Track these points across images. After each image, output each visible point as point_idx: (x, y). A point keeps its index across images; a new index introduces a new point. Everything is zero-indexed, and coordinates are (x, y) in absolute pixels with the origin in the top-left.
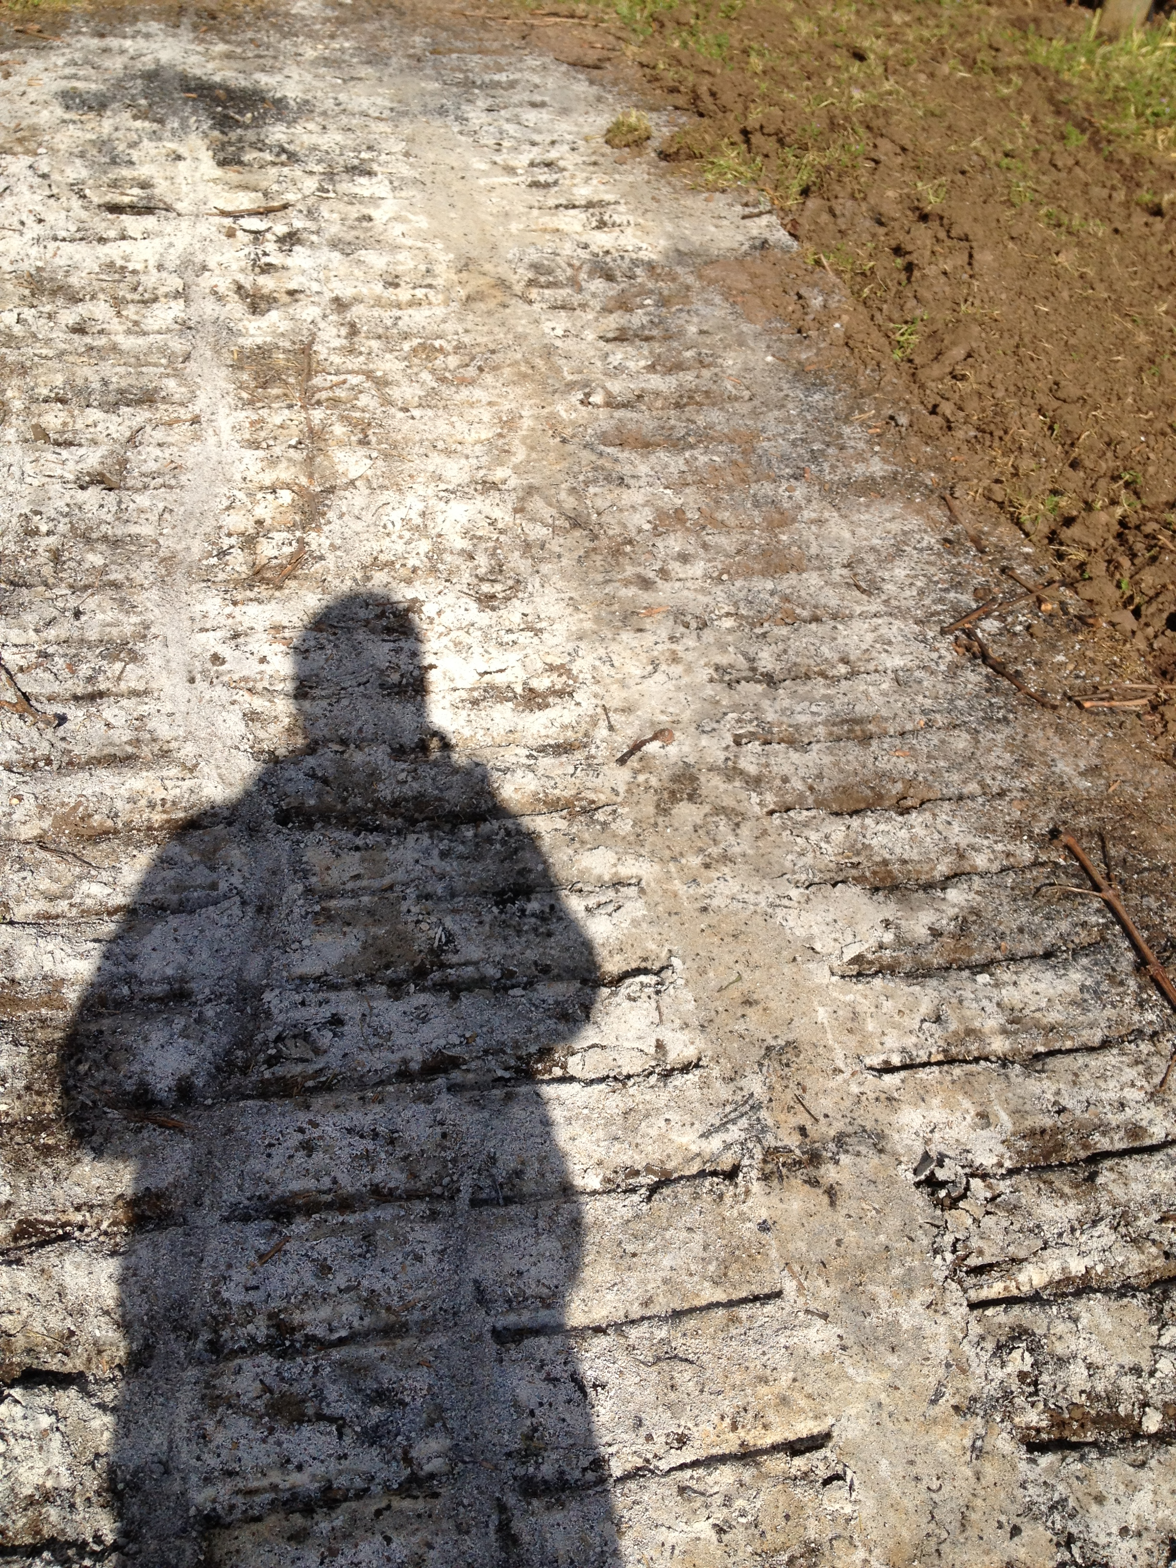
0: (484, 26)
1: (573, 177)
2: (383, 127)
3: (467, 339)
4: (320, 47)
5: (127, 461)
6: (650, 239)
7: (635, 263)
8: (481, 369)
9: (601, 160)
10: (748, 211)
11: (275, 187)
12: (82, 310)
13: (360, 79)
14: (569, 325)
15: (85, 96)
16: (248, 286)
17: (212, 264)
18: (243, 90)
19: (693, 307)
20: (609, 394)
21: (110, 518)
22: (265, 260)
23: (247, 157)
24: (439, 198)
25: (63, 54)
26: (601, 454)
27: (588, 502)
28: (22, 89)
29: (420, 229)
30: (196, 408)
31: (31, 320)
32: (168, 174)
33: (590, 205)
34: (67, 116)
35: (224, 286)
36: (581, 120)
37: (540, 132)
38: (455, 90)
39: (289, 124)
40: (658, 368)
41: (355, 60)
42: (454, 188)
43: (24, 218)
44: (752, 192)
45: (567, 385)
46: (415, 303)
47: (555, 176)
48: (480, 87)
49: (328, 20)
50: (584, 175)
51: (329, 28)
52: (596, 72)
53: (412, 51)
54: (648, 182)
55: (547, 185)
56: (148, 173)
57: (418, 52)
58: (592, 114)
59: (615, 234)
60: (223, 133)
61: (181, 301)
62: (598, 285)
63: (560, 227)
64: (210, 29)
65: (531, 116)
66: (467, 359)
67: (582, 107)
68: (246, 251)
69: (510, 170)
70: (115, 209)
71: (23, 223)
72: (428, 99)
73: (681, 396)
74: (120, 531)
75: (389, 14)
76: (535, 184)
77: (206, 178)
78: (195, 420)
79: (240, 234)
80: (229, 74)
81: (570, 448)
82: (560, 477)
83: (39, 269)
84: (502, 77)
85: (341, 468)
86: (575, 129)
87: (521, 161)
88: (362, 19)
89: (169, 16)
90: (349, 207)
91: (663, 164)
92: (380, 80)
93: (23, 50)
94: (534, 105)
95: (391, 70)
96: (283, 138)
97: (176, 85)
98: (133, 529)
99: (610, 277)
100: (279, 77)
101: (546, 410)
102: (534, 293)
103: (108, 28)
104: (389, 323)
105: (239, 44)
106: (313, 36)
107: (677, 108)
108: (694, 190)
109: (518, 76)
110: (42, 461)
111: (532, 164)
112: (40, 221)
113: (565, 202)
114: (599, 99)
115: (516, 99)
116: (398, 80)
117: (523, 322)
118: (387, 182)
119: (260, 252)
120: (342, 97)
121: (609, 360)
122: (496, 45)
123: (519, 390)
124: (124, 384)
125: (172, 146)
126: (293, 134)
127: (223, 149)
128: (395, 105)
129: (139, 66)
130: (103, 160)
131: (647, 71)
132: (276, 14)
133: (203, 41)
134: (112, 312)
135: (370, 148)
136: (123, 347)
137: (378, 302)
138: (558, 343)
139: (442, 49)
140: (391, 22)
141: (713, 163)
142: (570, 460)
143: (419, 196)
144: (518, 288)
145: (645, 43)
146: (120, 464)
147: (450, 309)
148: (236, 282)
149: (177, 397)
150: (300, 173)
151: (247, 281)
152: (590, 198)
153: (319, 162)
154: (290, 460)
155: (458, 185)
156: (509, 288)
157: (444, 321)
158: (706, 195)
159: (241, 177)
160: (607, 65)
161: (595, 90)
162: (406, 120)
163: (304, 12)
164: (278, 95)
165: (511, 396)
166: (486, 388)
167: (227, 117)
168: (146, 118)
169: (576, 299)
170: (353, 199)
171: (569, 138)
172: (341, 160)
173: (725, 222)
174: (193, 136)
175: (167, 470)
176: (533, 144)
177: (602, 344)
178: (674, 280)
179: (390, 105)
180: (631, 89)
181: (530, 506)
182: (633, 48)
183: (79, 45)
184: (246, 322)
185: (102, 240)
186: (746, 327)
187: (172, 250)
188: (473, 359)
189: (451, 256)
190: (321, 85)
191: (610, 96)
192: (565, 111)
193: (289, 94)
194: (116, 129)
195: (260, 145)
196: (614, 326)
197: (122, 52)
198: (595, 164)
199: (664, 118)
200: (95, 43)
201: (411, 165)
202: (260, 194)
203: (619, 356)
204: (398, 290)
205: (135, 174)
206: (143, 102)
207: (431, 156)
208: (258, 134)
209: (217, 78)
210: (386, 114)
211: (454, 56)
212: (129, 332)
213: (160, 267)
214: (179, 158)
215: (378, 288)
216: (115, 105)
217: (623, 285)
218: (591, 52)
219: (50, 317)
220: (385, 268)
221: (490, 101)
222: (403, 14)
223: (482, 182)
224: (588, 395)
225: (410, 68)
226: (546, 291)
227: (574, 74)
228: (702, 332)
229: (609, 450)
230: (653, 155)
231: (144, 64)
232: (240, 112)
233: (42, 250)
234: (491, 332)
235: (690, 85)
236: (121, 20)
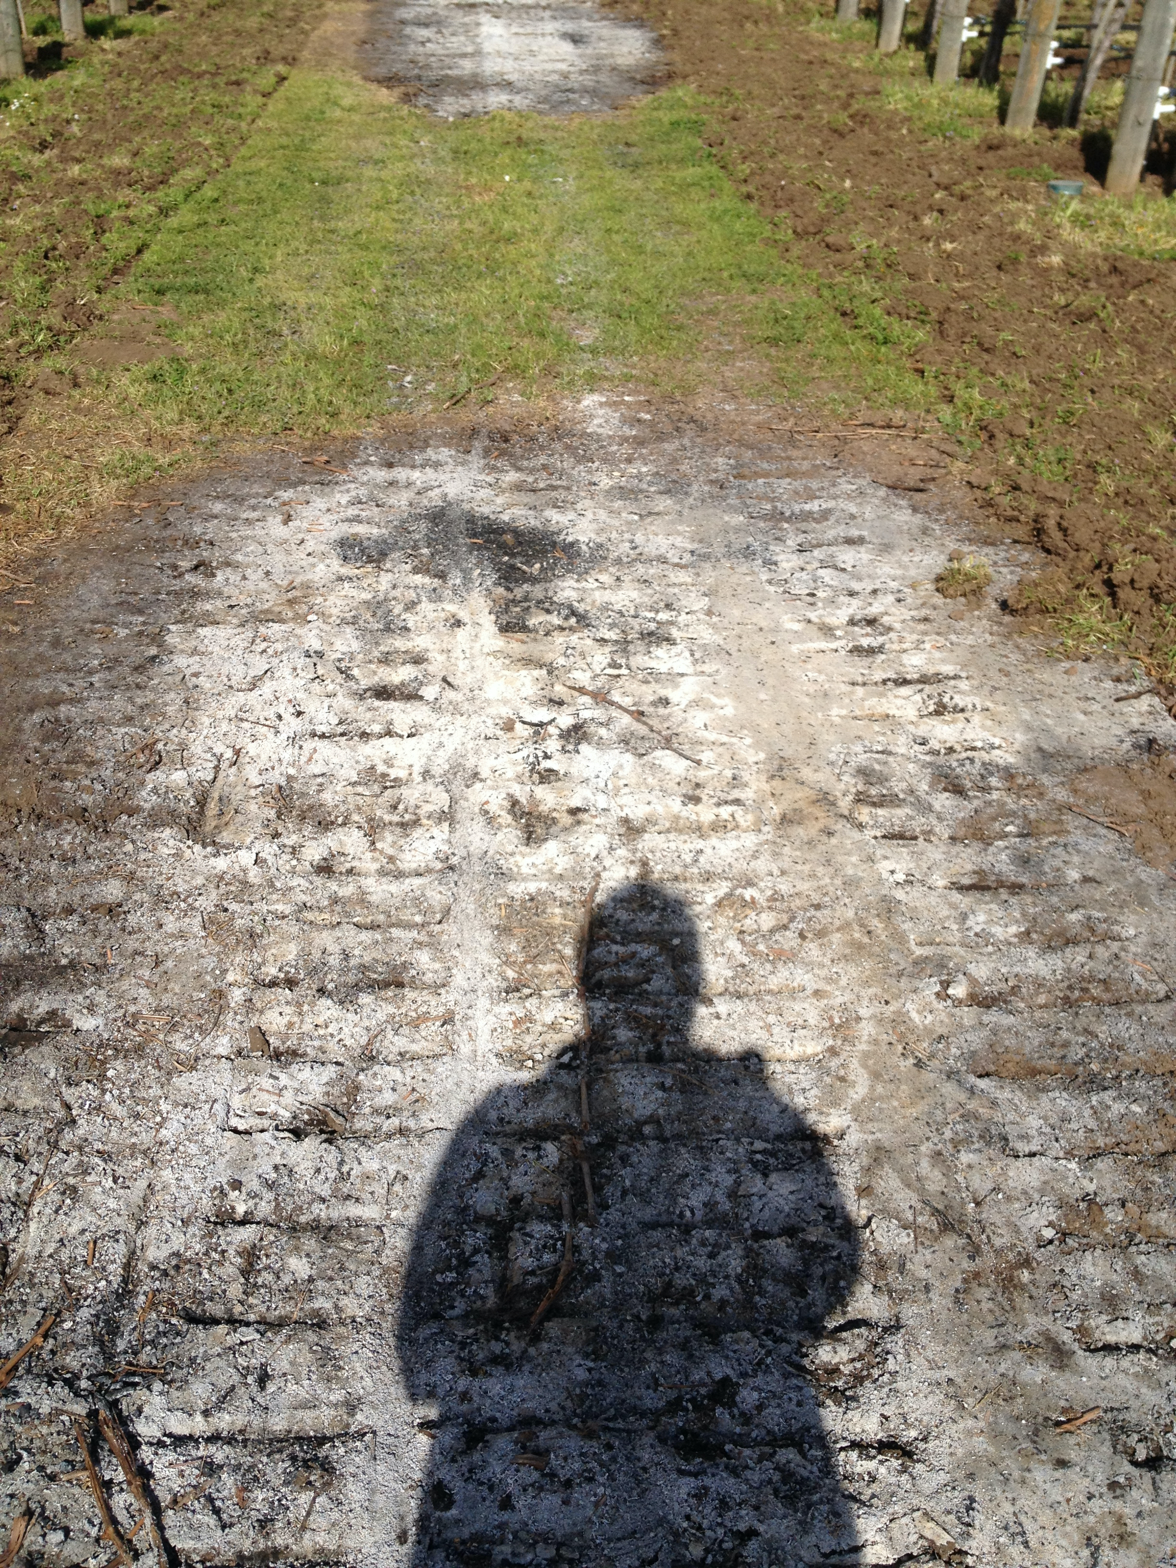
0: (792, 442)
1: (901, 640)
2: (683, 577)
3: (784, 887)
4: (616, 474)
5: (357, 1088)
6: (1003, 731)
7: (989, 768)
8: (802, 936)
9: (933, 614)
10: (1122, 688)
11: (562, 661)
12: (331, 841)
13: (658, 514)
14: (912, 865)
15: (366, 543)
16: (523, 801)
17: (485, 773)
18: (533, 531)
19: (1071, 839)
20: (973, 981)
21: (325, 1190)
22: (546, 764)
23: (532, 622)
24: (746, 673)
25: (348, 491)
26: (972, 1091)
27: (960, 1178)
28: (300, 536)
29: (725, 718)
30: (449, 997)
31: (271, 860)
32: (444, 646)
33: (924, 680)
34: (345, 571)
35: (497, 804)
36: (905, 559)
37: (860, 579)
38: (762, 524)
39: (582, 576)
40: (1034, 936)
41: (652, 489)
42: (763, 659)
43: (282, 711)
44: (1123, 660)
45: (916, 963)
46: (719, 827)
47: (881, 639)
48: (788, 520)
49: (625, 439)
50: (915, 637)
51: (626, 450)
52: (918, 496)
53: (714, 476)
54: (992, 646)
55: (871, 651)
56: (423, 645)
57: (721, 476)
58: (918, 550)
59: (960, 725)
60: (508, 589)
61: (445, 825)
62: (943, 801)
63: (891, 713)
64: (503, 453)
65: (847, 556)
66: (785, 918)
67: (905, 542)
68: (524, 753)
69: (827, 631)
70: (383, 693)
71: (280, 717)
72: (732, 537)
73: (1070, 988)
74: (337, 1212)
75: (690, 430)
76: (857, 650)
77: (486, 650)
78: (448, 1020)
79: (518, 726)
80: (518, 511)
81: (928, 1077)
82: (920, 1130)
83: (290, 778)
84: (814, 506)
85: (625, 1102)
86: (899, 572)
87: (839, 617)
88: (661, 437)
89: (461, 439)
90: (644, 687)
91: (1007, 619)
92: (680, 513)
93: (307, 488)
94: (850, 541)
95: (691, 500)
96: (573, 595)
97: (463, 526)
98: (354, 1210)
99: (958, 790)
100: (571, 515)
101: (891, 1008)
102: (864, 814)
103: (397, 456)
104: (688, 858)
105: (531, 471)
106: (608, 460)
107: (1015, 542)
108: (1049, 657)
109: (831, 504)
110: (254, 1091)
111: (852, 622)
112: (299, 714)
113: (894, 676)
114: (925, 531)
115: (831, 534)
116: (699, 514)
117: (854, 859)
118: (687, 654)
119: (540, 754)
120: (639, 538)
121: (969, 923)
122: (806, 465)
123: (853, 971)
124: (367, 959)
125: (451, 608)
126: (584, 590)
127: (507, 611)
128: (695, 546)
129: (425, 502)
130: (376, 626)
131: (978, 493)
132: (571, 434)
133: (494, 468)
134: (365, 842)
135: (668, 606)
136: (373, 898)
137: (677, 827)
138: (900, 894)
139: (746, 471)
140: (692, 440)
141: (1070, 620)
142: (929, 1100)
143: (724, 672)
144: (845, 804)
145: (973, 458)
146: (348, 1094)
147: (762, 838)
148: (510, 796)
149: (429, 978)
150: (589, 642)
151: (521, 793)
152: (924, 670)
153: (612, 626)
154: (561, 1087)
155: (768, 653)
156: (833, 804)
157: (755, 855)
158: (1066, 665)
159: (524, 647)
160: (931, 486)
161: (918, 519)
162: (708, 566)
163: (600, 431)
164: (570, 539)
165: (844, 981)
166: (809, 966)
167: (513, 567)
168: (427, 572)
169: (918, 824)
170: (652, 676)
171: (894, 585)
172: (635, 623)
173: (1096, 707)
174: (475, 594)
175: (405, 1104)
176: (852, 594)
177: (956, 896)
178: (1041, 796)
179: (690, 547)
180: (961, 517)
181: (880, 1186)
182: (960, 464)
183: (365, 478)
184: (518, 858)
185: (365, 736)
186: (1144, 873)
187: (441, 752)
188: (792, 919)
189: (762, 756)
190: (616, 523)
191: (936, 527)
192: (886, 548)
193: (582, 539)
194: (394, 587)
195: (546, 605)
196: (969, 867)
197: (409, 485)
198: (926, 620)
199: (1003, 554)
200: (381, 475)
201: (714, 626)
202: (544, 672)
203: (982, 918)
204: (700, 807)
205: (409, 645)
206: (425, 551)
207: (736, 613)
208: (546, 590)
209: (505, 517)
210: (687, 557)
211: (761, 481)
212: (382, 873)
213: (426, 774)
214: (458, 623)
215: (675, 805)
216: (396, 555)
217: (976, 803)
218: (912, 470)
219: (294, 851)
220: (683, 775)
221: (801, 538)
222: (704, 429)
223: (795, 648)
224: (946, 985)
225: (712, 497)
226: (880, 812)
227: (893, 498)
228: (1086, 880)
229: (983, 1084)
230: (994, 606)
231: (430, 500)
232: (527, 563)
233: (296, 751)
234: (813, 876)
235: (1031, 514)
236: (411, 447)
